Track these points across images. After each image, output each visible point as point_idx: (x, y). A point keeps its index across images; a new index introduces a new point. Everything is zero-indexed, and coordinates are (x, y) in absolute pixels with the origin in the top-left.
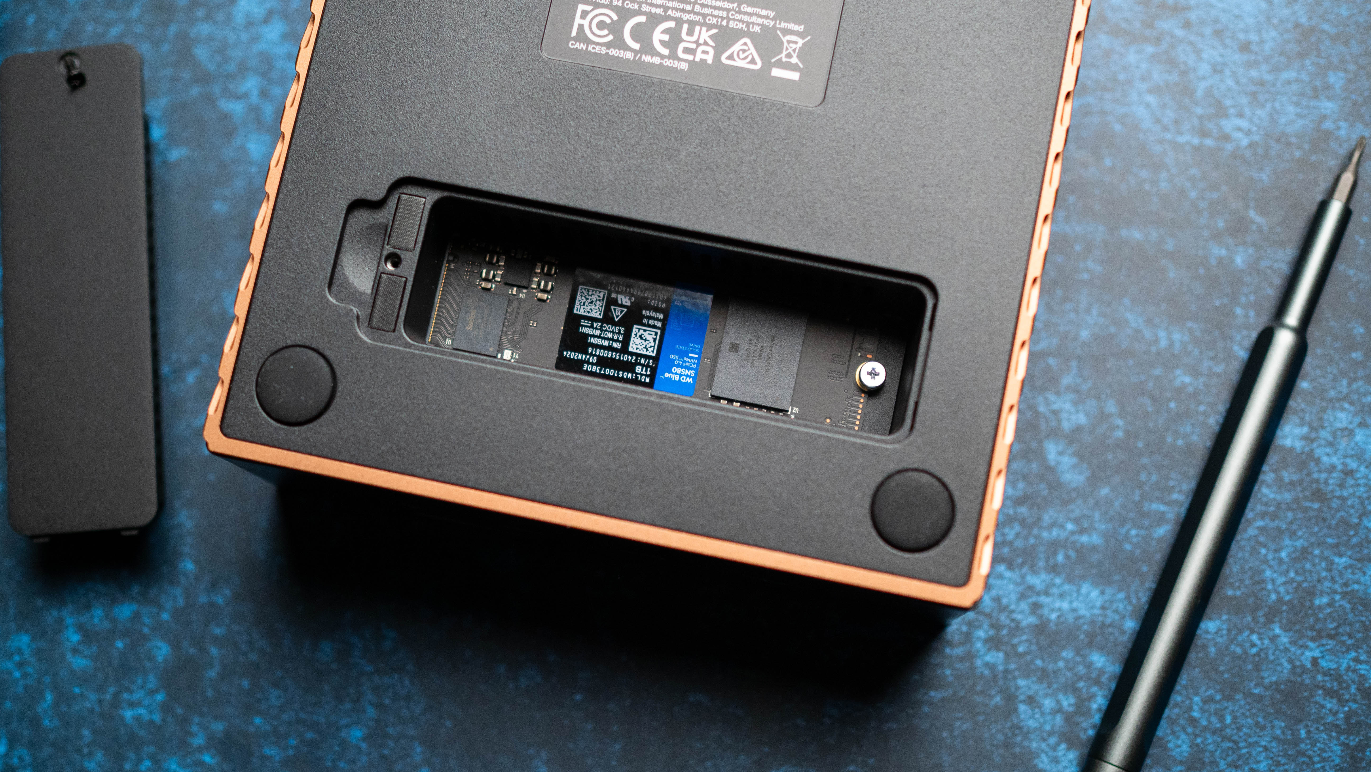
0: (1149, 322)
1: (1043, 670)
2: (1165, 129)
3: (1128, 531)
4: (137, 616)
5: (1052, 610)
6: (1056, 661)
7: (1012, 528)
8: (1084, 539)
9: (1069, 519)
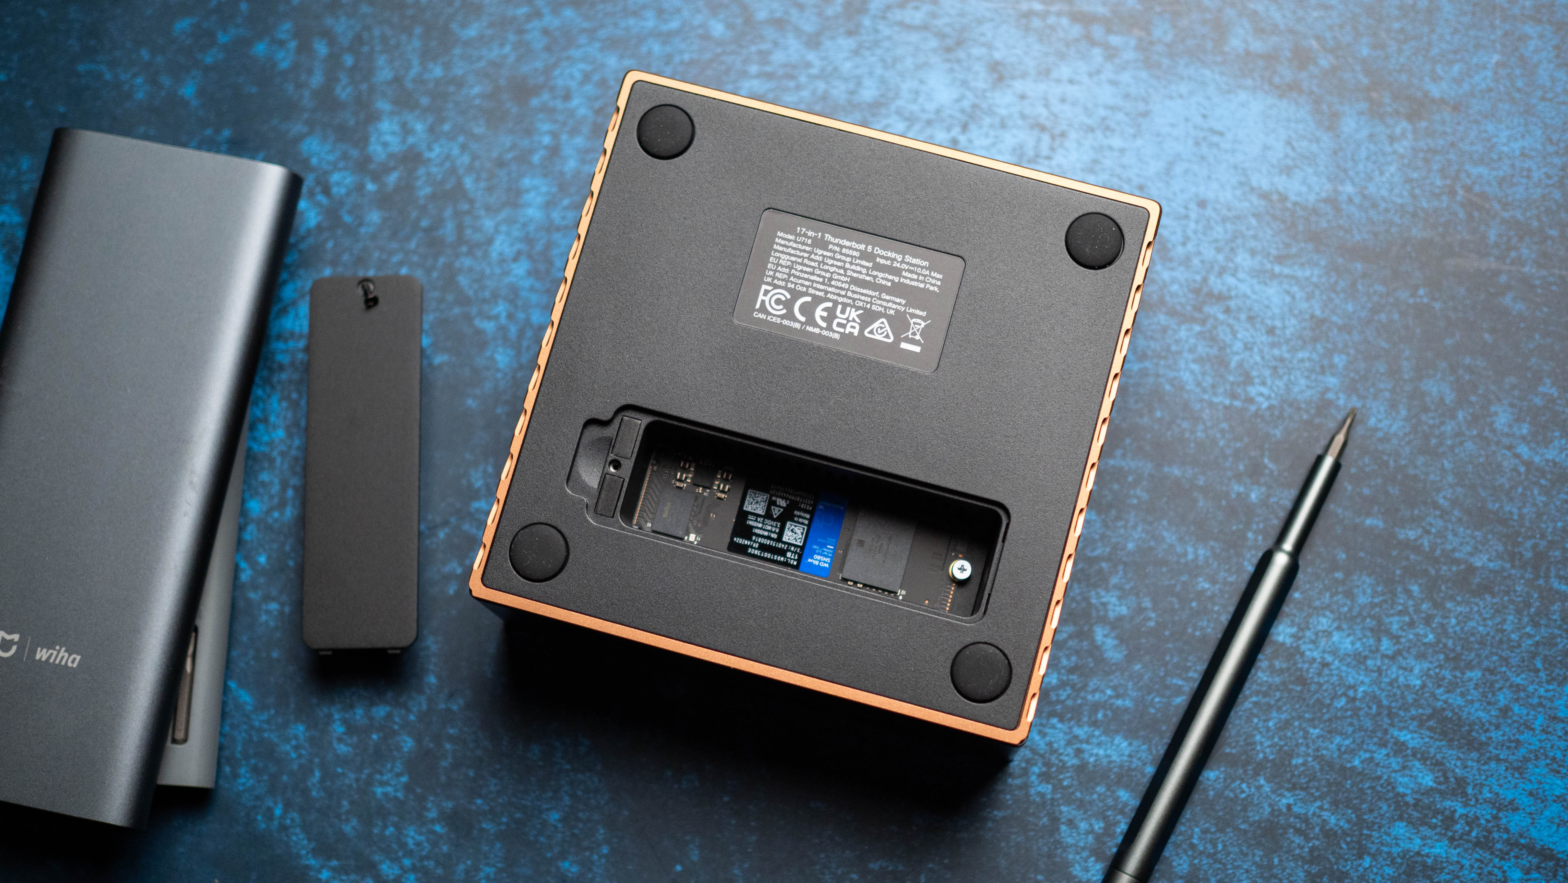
0: (1181, 539)
1: (1081, 801)
2: (1205, 391)
3: (1153, 699)
4: (389, 716)
5: (1091, 755)
6: (1092, 794)
7: (1065, 690)
8: (1119, 702)
9: (1109, 687)
